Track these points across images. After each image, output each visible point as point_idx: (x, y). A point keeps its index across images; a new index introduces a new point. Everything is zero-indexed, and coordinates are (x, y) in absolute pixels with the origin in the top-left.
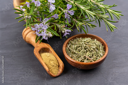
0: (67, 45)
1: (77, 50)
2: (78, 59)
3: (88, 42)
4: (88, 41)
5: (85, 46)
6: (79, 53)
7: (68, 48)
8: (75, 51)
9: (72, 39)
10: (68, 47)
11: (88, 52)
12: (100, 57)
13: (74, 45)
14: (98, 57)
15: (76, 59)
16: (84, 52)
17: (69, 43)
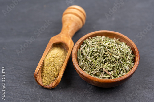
0: (80, 46)
1: (92, 57)
2: (91, 71)
3: (109, 48)
4: (110, 46)
5: (104, 54)
6: (94, 61)
7: (80, 51)
8: (89, 57)
9: (90, 38)
10: (81, 49)
11: (108, 63)
12: (124, 72)
13: (90, 48)
14: (121, 72)
15: (88, 70)
16: (102, 62)
17: (83, 43)
